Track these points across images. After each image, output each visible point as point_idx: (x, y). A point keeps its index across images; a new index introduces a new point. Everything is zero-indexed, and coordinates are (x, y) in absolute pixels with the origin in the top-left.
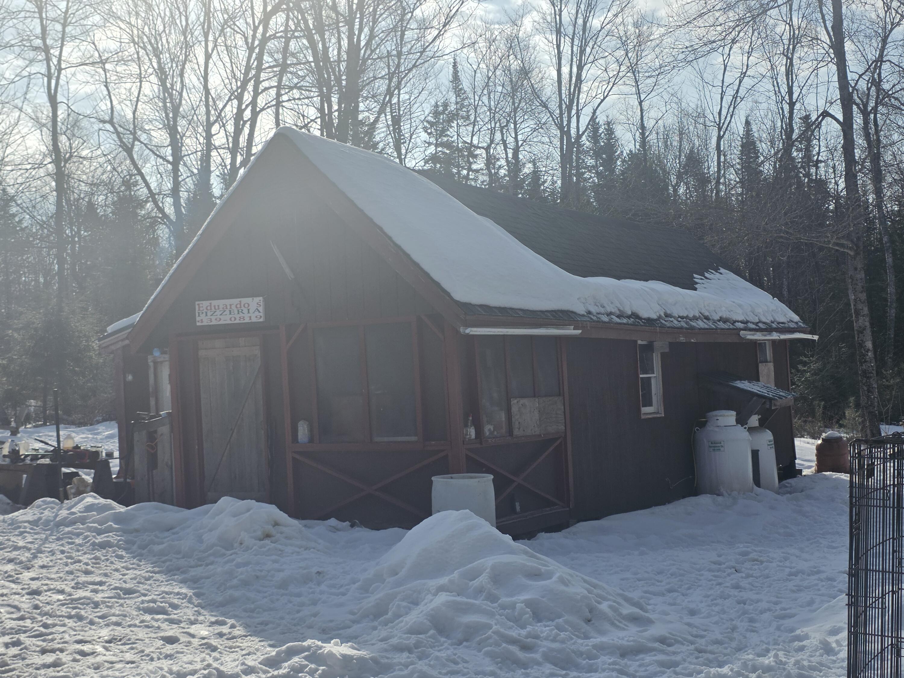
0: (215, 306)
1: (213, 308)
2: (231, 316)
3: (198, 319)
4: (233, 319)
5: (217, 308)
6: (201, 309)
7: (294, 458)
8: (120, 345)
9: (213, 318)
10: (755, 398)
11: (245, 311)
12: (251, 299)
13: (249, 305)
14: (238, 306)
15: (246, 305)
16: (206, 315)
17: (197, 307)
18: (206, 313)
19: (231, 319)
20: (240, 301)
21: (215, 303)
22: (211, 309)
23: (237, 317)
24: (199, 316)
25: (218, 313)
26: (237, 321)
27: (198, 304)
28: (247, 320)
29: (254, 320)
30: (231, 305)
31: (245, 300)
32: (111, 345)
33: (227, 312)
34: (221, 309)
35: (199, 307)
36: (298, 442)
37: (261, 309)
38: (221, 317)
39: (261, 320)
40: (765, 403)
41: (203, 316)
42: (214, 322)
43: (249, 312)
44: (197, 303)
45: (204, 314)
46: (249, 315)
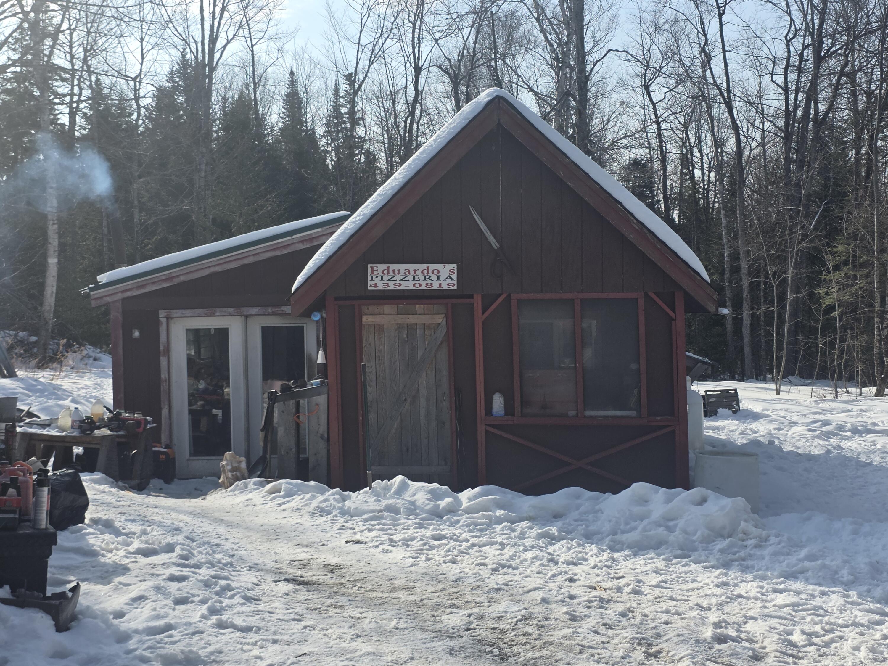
0: (394, 271)
1: (391, 272)
2: (414, 282)
3: (370, 282)
4: (417, 285)
5: (396, 272)
6: (375, 272)
7: (487, 432)
8: (120, 296)
9: (391, 283)
10: (700, 364)
11: (434, 277)
12: (442, 265)
13: (439, 272)
14: (425, 272)
15: (436, 272)
16: (382, 279)
17: (370, 270)
18: (382, 277)
19: (414, 285)
20: (428, 268)
21: (393, 267)
22: (388, 273)
23: (424, 283)
24: (372, 279)
25: (398, 278)
26: (423, 288)
27: (372, 268)
28: (436, 287)
29: (445, 287)
30: (415, 271)
31: (432, 267)
32: (106, 296)
33: (410, 277)
34: (402, 274)
35: (373, 271)
36: (492, 416)
37: (455, 277)
38: (401, 282)
39: (455, 288)
40: (707, 369)
41: (377, 281)
42: (392, 287)
43: (438, 279)
44: (369, 266)
45: (380, 278)
46: (439, 282)
